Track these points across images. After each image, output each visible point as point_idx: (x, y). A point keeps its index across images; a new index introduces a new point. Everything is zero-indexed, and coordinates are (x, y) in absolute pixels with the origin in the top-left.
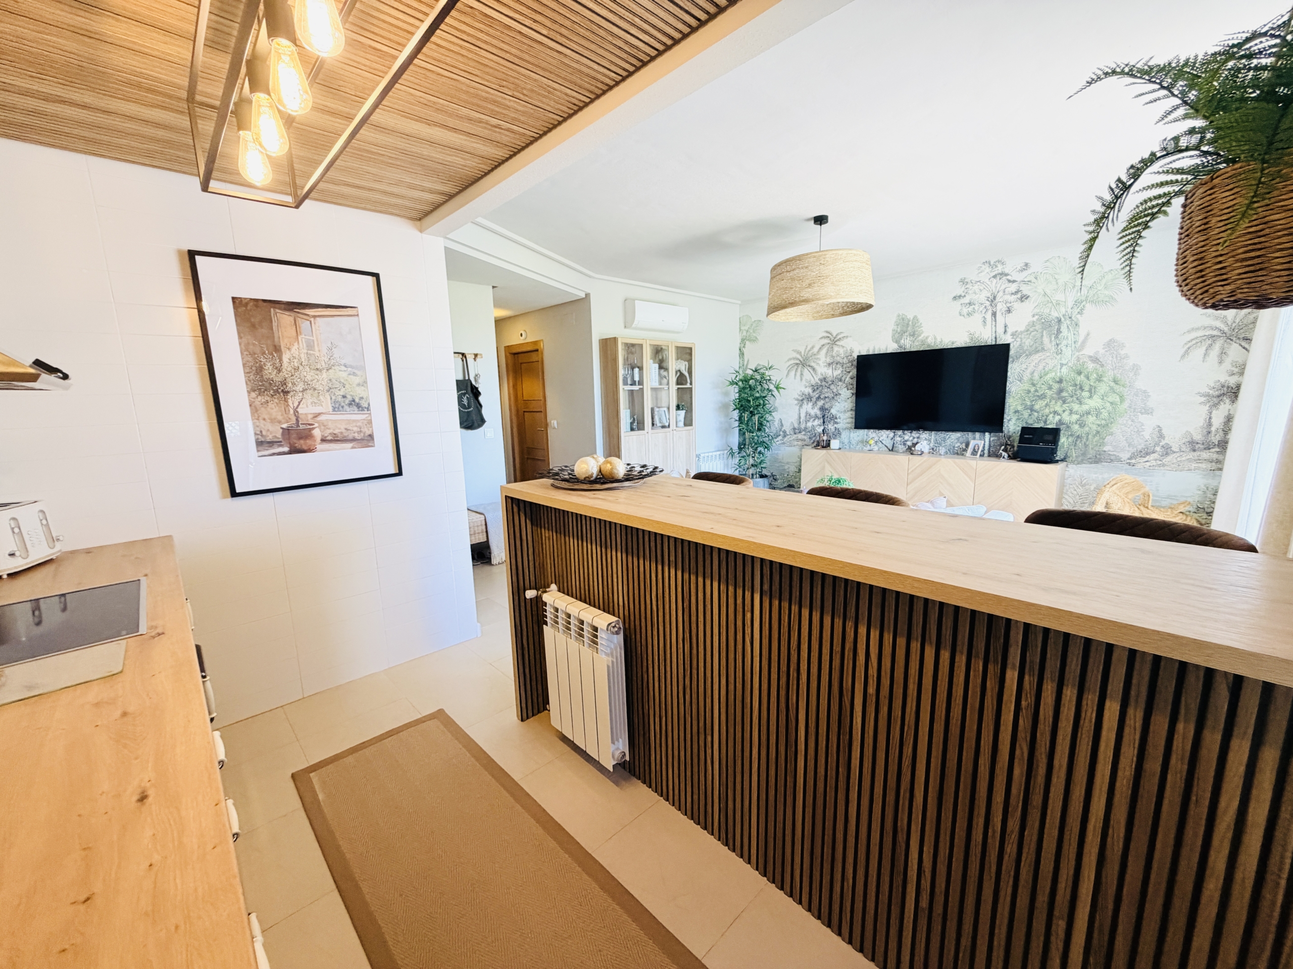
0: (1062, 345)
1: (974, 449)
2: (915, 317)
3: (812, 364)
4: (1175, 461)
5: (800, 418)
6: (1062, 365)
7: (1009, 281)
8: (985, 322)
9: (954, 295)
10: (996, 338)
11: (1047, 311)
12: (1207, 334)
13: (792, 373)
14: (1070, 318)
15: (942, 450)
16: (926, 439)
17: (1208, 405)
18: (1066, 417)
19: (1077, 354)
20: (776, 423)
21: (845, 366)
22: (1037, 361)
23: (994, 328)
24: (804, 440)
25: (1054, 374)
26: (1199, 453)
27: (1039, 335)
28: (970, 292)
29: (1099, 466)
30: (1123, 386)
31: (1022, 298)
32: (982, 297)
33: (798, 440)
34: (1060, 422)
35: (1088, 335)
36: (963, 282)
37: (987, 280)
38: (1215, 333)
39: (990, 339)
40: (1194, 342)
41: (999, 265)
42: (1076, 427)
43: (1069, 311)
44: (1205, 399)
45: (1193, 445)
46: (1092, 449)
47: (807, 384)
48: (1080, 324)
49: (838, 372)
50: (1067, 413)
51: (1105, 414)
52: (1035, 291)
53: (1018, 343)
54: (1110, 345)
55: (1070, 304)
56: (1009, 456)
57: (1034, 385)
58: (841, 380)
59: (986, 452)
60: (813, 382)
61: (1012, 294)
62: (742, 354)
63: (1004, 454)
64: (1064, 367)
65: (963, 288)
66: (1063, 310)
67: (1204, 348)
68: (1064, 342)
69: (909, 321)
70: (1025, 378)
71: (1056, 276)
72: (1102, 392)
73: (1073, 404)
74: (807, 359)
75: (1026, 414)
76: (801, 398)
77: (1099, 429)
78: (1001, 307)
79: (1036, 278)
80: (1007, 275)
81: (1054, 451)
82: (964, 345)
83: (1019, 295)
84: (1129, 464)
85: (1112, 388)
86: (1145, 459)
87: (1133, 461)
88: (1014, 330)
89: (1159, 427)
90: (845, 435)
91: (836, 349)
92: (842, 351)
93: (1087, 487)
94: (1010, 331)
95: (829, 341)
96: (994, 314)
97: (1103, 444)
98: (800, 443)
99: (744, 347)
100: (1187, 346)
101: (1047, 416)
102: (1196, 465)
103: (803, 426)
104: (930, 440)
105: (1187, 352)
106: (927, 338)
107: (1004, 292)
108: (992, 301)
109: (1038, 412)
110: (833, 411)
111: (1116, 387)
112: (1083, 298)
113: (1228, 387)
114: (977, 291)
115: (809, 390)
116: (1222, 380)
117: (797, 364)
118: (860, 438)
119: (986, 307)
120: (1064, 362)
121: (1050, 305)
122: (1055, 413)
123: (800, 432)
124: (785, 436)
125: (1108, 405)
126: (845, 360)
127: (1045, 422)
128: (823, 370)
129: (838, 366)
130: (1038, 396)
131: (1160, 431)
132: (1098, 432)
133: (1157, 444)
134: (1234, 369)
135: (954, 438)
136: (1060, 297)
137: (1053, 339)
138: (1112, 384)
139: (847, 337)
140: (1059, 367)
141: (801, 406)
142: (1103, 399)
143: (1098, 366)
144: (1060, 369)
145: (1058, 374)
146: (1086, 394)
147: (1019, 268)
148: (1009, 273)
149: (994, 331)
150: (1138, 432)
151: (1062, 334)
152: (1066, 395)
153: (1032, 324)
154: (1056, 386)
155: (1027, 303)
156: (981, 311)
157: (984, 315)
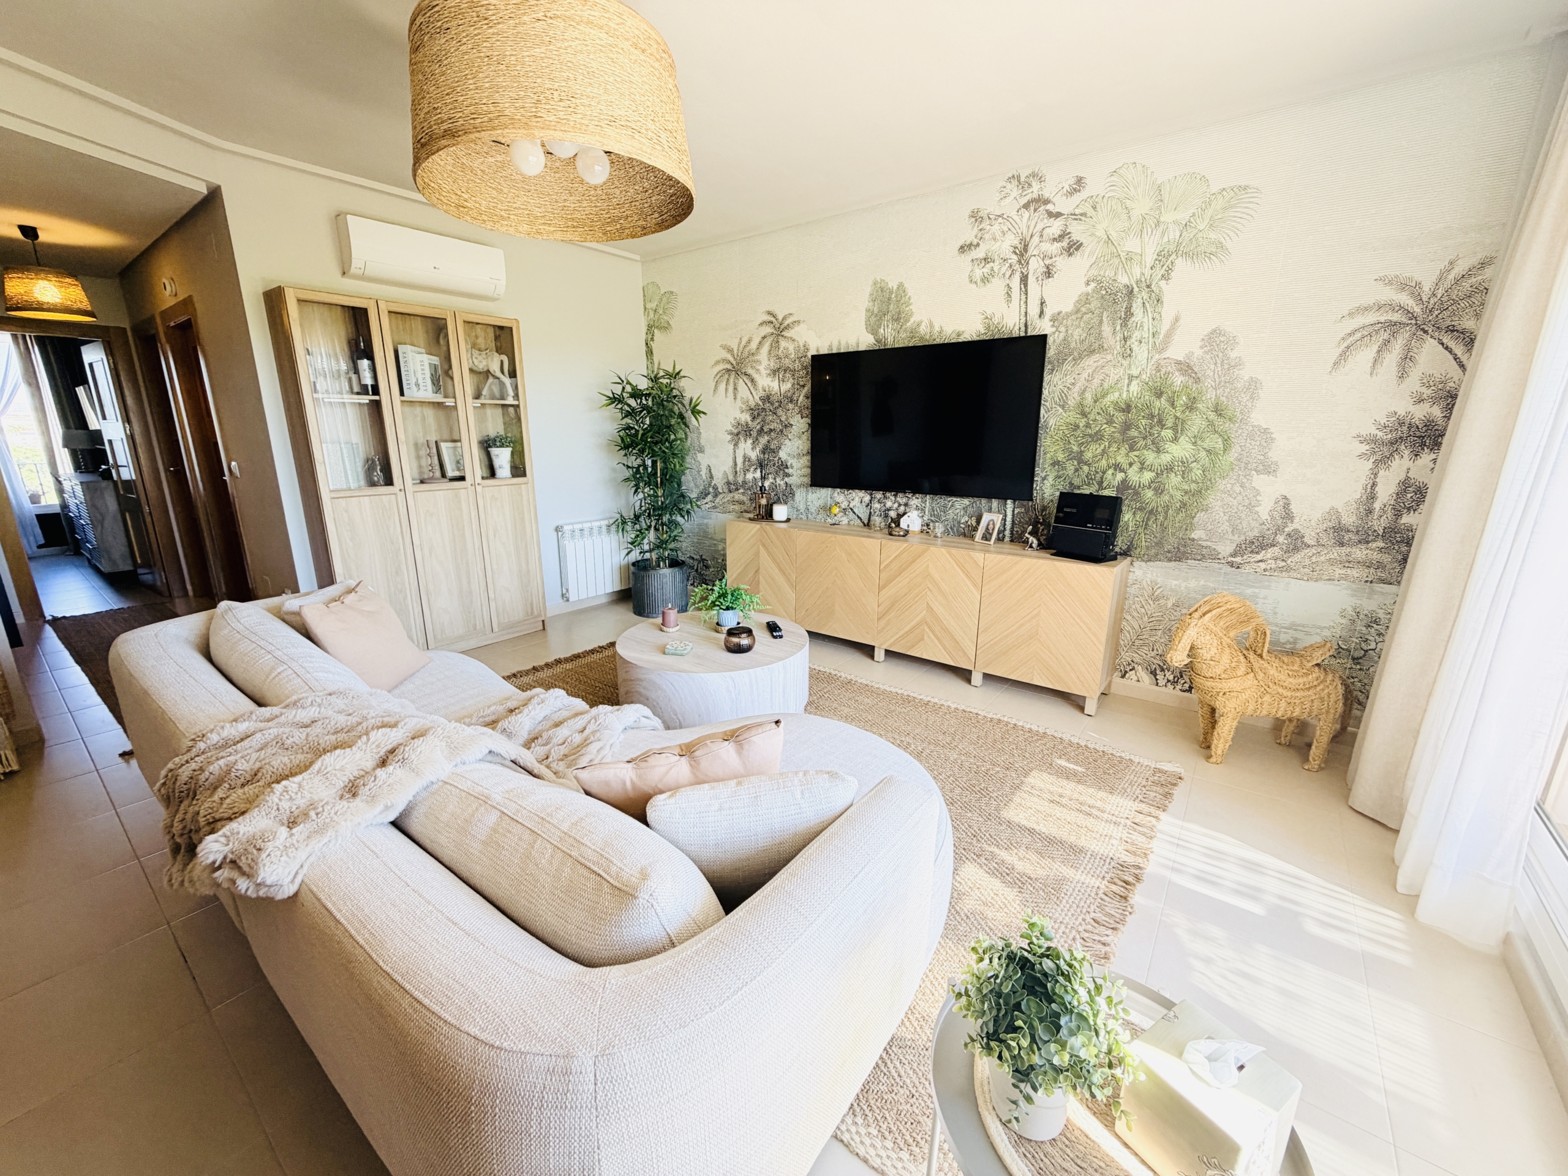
0: (1133, 340)
1: (987, 528)
2: (901, 286)
3: (750, 371)
4: (1307, 562)
5: (736, 465)
6: (1131, 378)
7: (1050, 214)
8: (1009, 296)
9: (961, 243)
10: (1026, 326)
11: (1109, 273)
12: (1382, 319)
13: (722, 387)
14: (1148, 287)
15: (939, 529)
16: (917, 508)
17: (1372, 460)
18: (1134, 476)
19: (1157, 356)
20: (704, 472)
21: (797, 375)
22: (1090, 371)
23: (1023, 306)
24: (742, 503)
25: (1117, 394)
26: (1349, 549)
27: (1096, 320)
28: (987, 236)
29: (1182, 565)
30: (1230, 419)
31: (1069, 248)
32: (1005, 246)
33: (734, 502)
34: (1124, 485)
35: (1177, 320)
36: (976, 216)
37: (1013, 214)
38: (1396, 317)
39: (1017, 328)
40: (1358, 335)
41: (1034, 184)
42: (1149, 494)
43: (1148, 272)
44: (1367, 447)
45: (1339, 534)
46: (1173, 534)
47: (744, 406)
48: (1165, 299)
49: (787, 386)
50: (1135, 467)
51: (1197, 472)
52: (1093, 235)
53: (1062, 336)
54: (1216, 340)
55: (1149, 259)
56: (1040, 544)
57: (1084, 415)
58: (791, 401)
59: (1007, 533)
60: (752, 404)
61: (1055, 240)
62: (650, 352)
63: (1031, 539)
64: (1135, 383)
65: (976, 230)
66: (1137, 272)
67: (1375, 348)
68: (1137, 335)
69: (891, 293)
70: (1071, 403)
71: (1128, 202)
72: (1195, 430)
73: (1146, 452)
74: (741, 362)
75: (1070, 468)
76: (736, 431)
77: (1186, 498)
78: (1035, 266)
79: (1094, 208)
80: (1047, 202)
81: (1110, 539)
82: (976, 338)
83: (1065, 244)
84: (1231, 564)
85: (1211, 424)
86: (1259, 557)
87: (1238, 559)
88: (1056, 311)
89: (1285, 498)
90: (800, 495)
91: (783, 344)
92: (791, 347)
93: (1162, 602)
94: (1049, 312)
95: (773, 330)
96: (1024, 280)
97: (1190, 527)
98: (737, 507)
99: (652, 339)
100: (1345, 345)
101: (1104, 473)
102: (1341, 572)
103: (740, 479)
104: (923, 510)
105: (1344, 355)
106: (919, 325)
107: (1041, 236)
108: (1022, 255)
109: (1089, 465)
110: (783, 454)
111: (1219, 421)
112: (1172, 248)
113: (1410, 426)
114: (998, 235)
115: (746, 417)
116: (1401, 412)
117: (728, 370)
118: (821, 502)
119: (1011, 266)
120: (1135, 372)
121: (1116, 261)
122: (1117, 467)
123: (737, 489)
124: (716, 496)
125: (1203, 454)
126: (797, 365)
127: (1100, 483)
128: (767, 383)
129: (787, 375)
130: (1090, 436)
131: (1287, 506)
132: (1184, 505)
133: (1279, 530)
134: (1424, 390)
135: (959, 507)
136: (1132, 245)
137: (1118, 328)
138: (1212, 416)
139: (799, 322)
140: (1126, 381)
141: (736, 445)
142: (1194, 444)
143: (1191, 381)
144: (1128, 385)
145: (1124, 396)
146: (1167, 433)
147: (1067, 187)
148: (1051, 198)
149: (1023, 310)
150: (1250, 507)
151: (1133, 319)
152: (1136, 434)
153: (1085, 299)
154: (1120, 417)
155: (1077, 257)
156: (1004, 274)
157: (1008, 281)
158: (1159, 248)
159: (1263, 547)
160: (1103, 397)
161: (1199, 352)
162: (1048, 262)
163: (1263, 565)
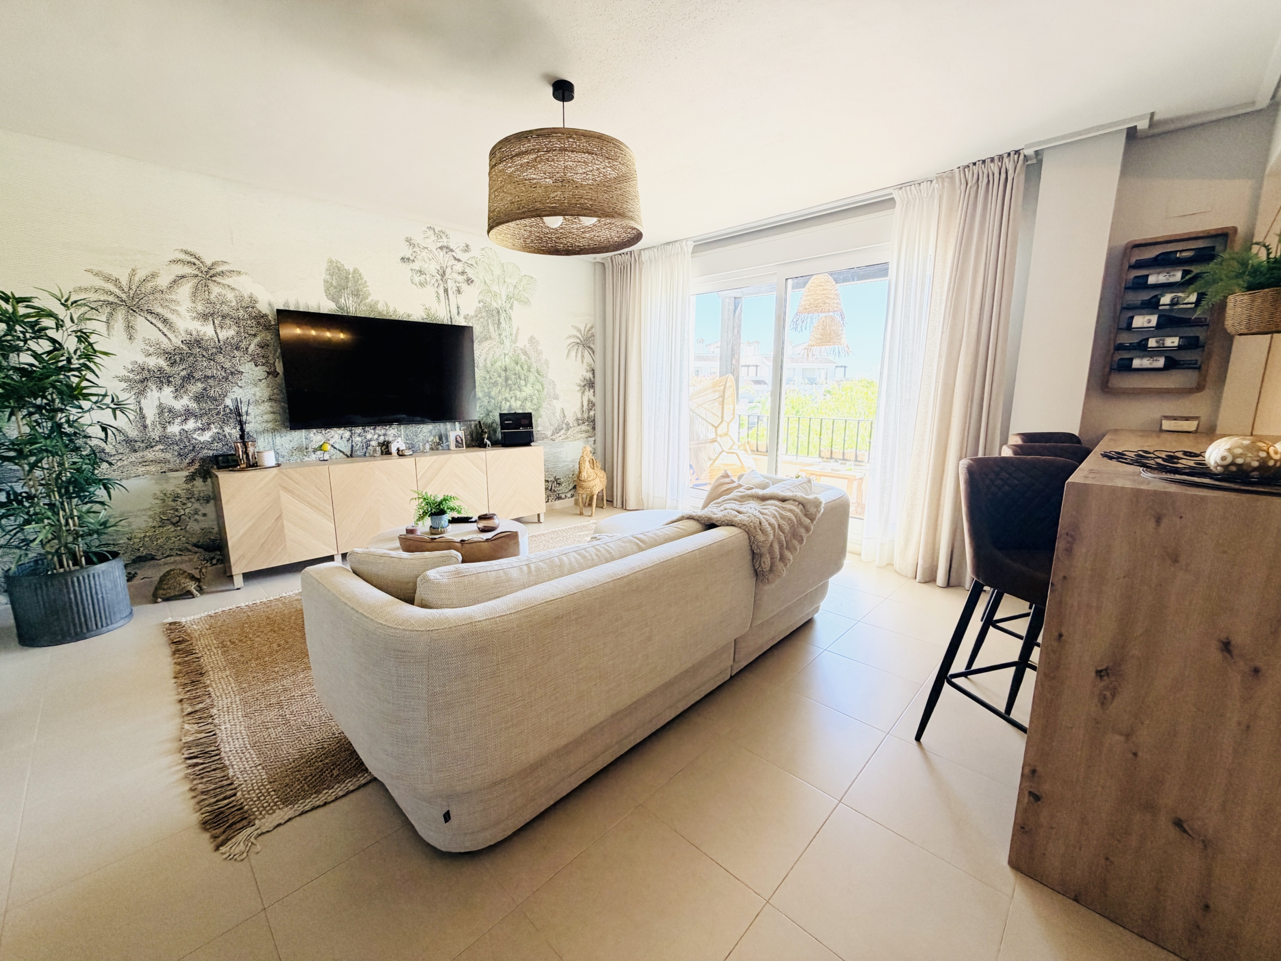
0: (503, 336)
1: (457, 441)
4: (572, 434)
5: (143, 418)
7: (455, 259)
8: (438, 298)
9: (402, 255)
10: (451, 318)
11: (488, 300)
12: (575, 341)
14: (505, 311)
16: (395, 436)
17: (581, 393)
18: (513, 403)
19: (513, 345)
21: (243, 324)
23: (448, 307)
27: (485, 323)
28: (419, 257)
30: (542, 376)
32: (432, 268)
33: (145, 463)
35: (518, 329)
36: (410, 242)
38: (578, 340)
39: (446, 319)
40: (571, 346)
41: (444, 237)
43: (503, 303)
44: (579, 388)
45: (577, 421)
47: (153, 349)
48: (512, 318)
49: (228, 333)
50: (513, 399)
51: (535, 401)
53: (477, 328)
54: (532, 340)
55: (504, 298)
56: (493, 444)
57: (488, 372)
58: (237, 348)
60: (167, 347)
61: (459, 273)
63: (487, 442)
64: (507, 357)
65: (411, 251)
66: (499, 302)
67: (575, 351)
68: (504, 334)
69: (348, 273)
70: (480, 365)
71: (491, 267)
72: (532, 381)
73: (517, 391)
74: (138, 296)
75: (486, 401)
76: (143, 377)
78: (451, 285)
79: (476, 263)
80: (452, 251)
81: (531, 434)
82: (421, 321)
83: (465, 277)
84: (552, 439)
85: (536, 378)
86: (559, 435)
87: (554, 437)
89: (562, 409)
91: (215, 290)
94: (463, 313)
95: (196, 272)
96: (446, 291)
97: (537, 425)
98: (152, 468)
100: (568, 348)
101: (501, 403)
102: (581, 435)
104: (400, 436)
105: (568, 353)
106: (376, 303)
108: (443, 276)
109: (494, 399)
110: (230, 402)
112: (512, 295)
113: (586, 380)
114: (426, 259)
115: (157, 362)
116: (585, 376)
117: (111, 303)
119: (437, 280)
120: (506, 352)
121: (490, 294)
122: (506, 399)
123: (149, 447)
125: (536, 392)
126: (243, 315)
128: (191, 325)
129: (228, 321)
130: (492, 383)
131: (563, 412)
133: (563, 422)
134: (587, 367)
135: (426, 431)
136: (495, 288)
137: (496, 329)
138: (537, 374)
139: (238, 272)
140: (504, 356)
141: (140, 394)
142: (533, 387)
143: (527, 358)
144: (505, 358)
145: (504, 363)
146: (523, 382)
147: (461, 247)
148: (454, 249)
149: (448, 310)
150: (553, 414)
151: (501, 325)
152: (511, 383)
153: (479, 311)
154: (503, 374)
155: (472, 287)
156: (433, 284)
157: (436, 289)
158: (507, 294)
159: (560, 430)
160: (495, 362)
161: (528, 346)
162: (458, 285)
163: (561, 438)
